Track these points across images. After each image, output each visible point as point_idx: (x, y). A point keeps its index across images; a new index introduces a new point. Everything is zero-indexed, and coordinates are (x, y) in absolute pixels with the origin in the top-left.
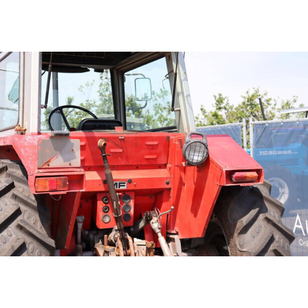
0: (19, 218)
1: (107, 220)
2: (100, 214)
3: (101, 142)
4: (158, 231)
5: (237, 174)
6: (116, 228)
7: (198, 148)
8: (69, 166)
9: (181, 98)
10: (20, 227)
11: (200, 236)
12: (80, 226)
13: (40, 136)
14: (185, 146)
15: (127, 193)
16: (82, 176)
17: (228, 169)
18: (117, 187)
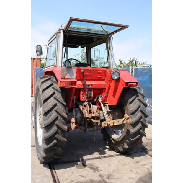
0: (55, 95)
1: (84, 98)
2: (81, 96)
3: (83, 71)
4: (101, 102)
5: (129, 84)
6: (87, 100)
7: (116, 74)
8: (72, 78)
9: (111, 57)
10: (55, 98)
11: (115, 104)
12: (75, 99)
13: (62, 68)
14: (112, 73)
15: (91, 89)
16: (76, 82)
17: (127, 81)
18: (87, 87)
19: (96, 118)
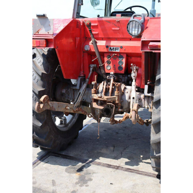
1: (109, 68)
2: (106, 64)
4: (133, 78)
5: (151, 44)
6: (111, 73)
8: (48, 34)
15: (121, 54)
18: (114, 50)
19: (99, 102)
